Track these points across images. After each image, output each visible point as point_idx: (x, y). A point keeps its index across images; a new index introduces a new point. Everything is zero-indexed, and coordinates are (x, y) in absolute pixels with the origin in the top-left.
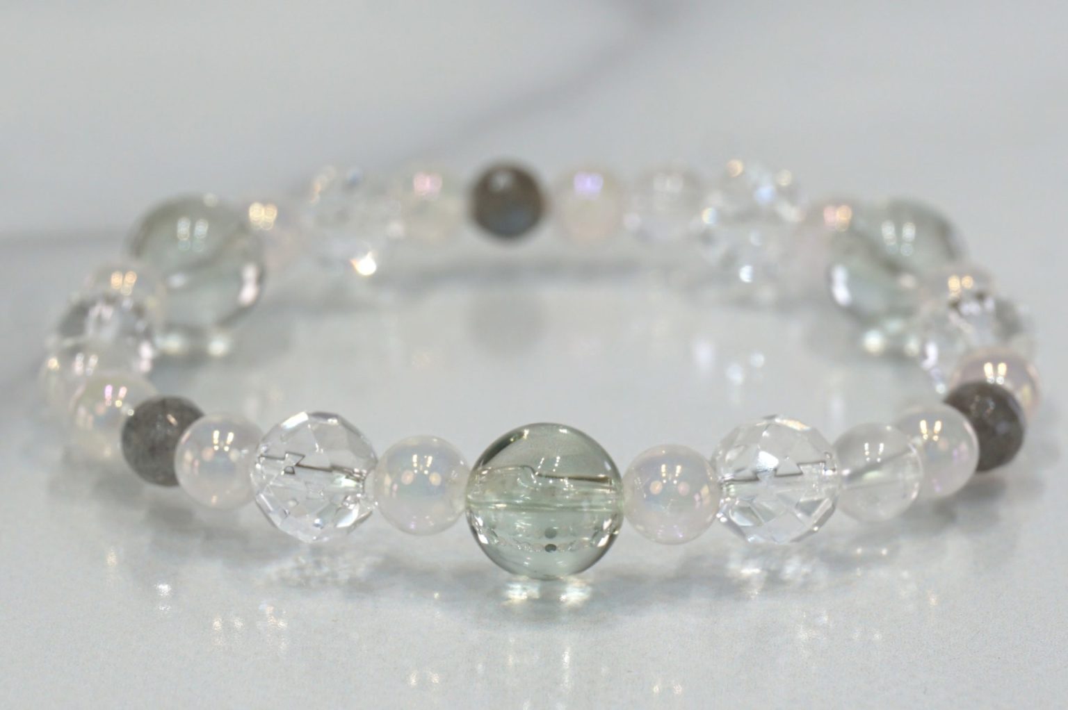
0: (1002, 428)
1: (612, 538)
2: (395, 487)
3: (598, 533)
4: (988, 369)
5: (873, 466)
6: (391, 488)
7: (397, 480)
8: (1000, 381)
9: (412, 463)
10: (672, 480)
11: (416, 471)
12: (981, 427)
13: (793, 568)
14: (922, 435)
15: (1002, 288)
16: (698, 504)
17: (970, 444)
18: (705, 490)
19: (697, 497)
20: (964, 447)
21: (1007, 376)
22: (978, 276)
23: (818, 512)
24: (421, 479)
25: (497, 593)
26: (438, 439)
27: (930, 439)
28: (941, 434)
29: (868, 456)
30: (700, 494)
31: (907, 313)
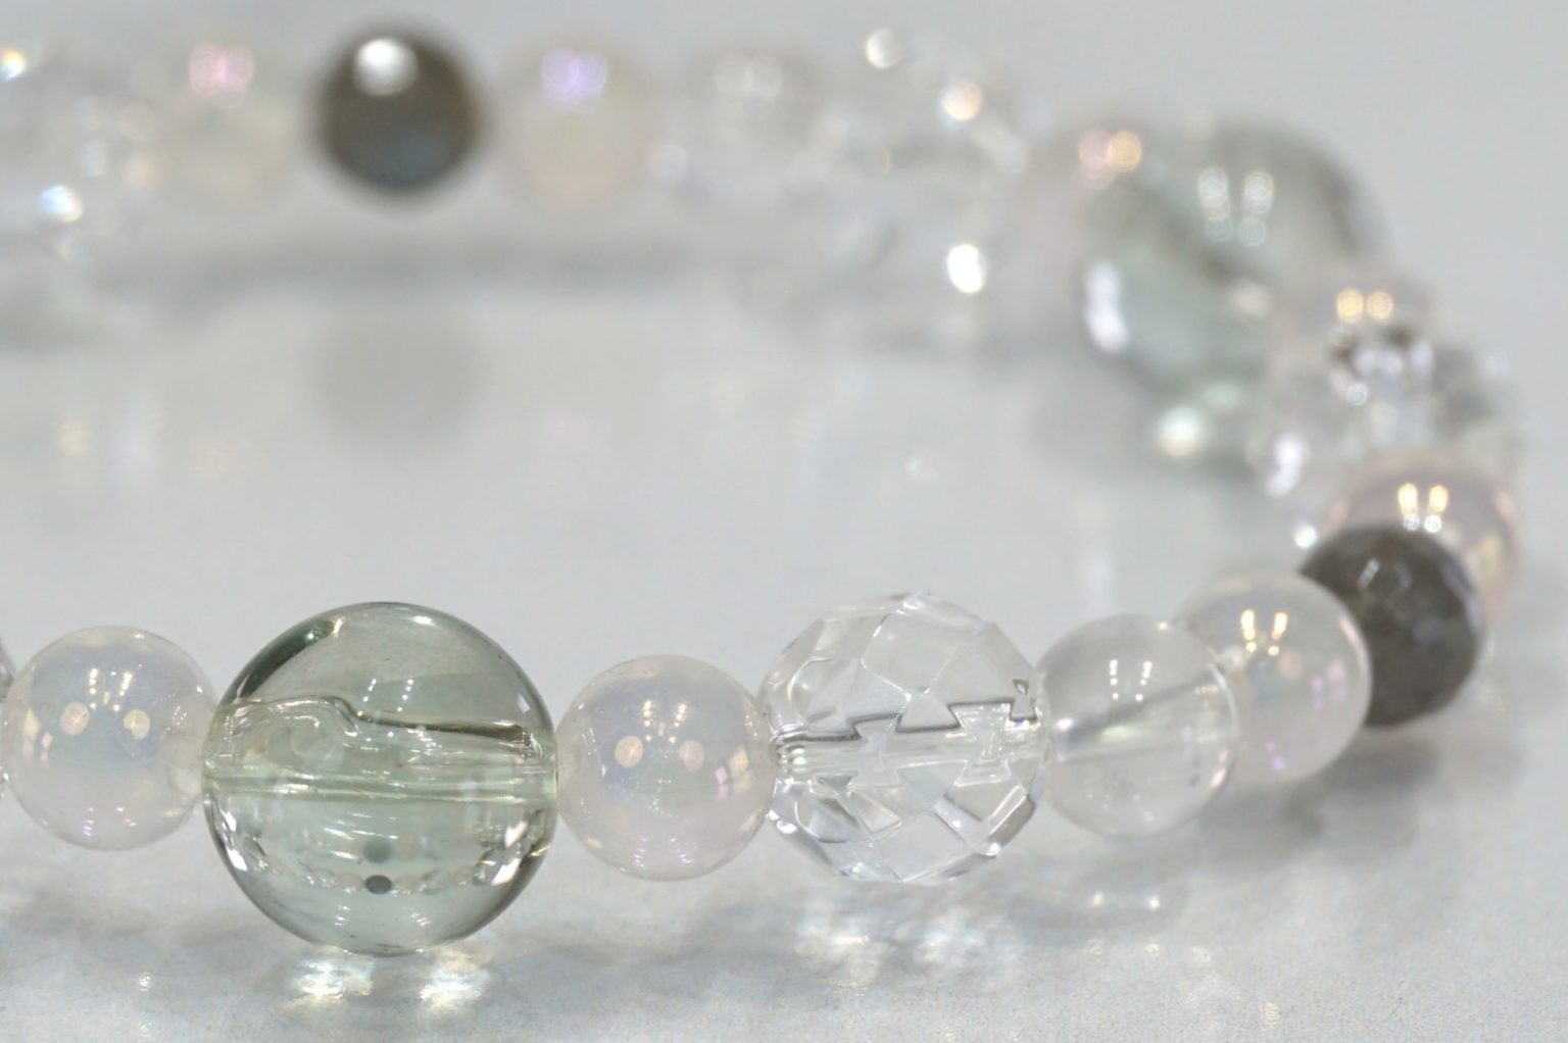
0: (1428, 629)
1: (528, 865)
2: (47, 741)
3: (495, 848)
4: (1407, 496)
5: (1124, 713)
6: (38, 742)
7: (50, 725)
8: (1433, 525)
9: (87, 687)
10: (666, 735)
11: (93, 706)
12: (1376, 628)
13: (941, 940)
14: (1242, 642)
15: (1451, 321)
16: (723, 790)
17: (1351, 666)
18: (740, 760)
19: (721, 775)
20: (1337, 671)
21: (1448, 516)
22: (1404, 291)
23: (1001, 812)
24: (106, 723)
25: (278, 981)
26: (145, 633)
27: (1261, 653)
28: (1285, 641)
29: (1117, 689)
30: (728, 770)
31: (1249, 372)
